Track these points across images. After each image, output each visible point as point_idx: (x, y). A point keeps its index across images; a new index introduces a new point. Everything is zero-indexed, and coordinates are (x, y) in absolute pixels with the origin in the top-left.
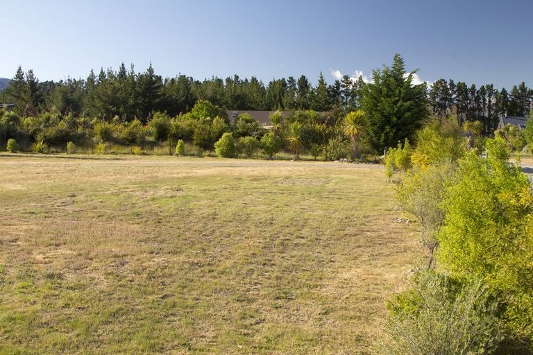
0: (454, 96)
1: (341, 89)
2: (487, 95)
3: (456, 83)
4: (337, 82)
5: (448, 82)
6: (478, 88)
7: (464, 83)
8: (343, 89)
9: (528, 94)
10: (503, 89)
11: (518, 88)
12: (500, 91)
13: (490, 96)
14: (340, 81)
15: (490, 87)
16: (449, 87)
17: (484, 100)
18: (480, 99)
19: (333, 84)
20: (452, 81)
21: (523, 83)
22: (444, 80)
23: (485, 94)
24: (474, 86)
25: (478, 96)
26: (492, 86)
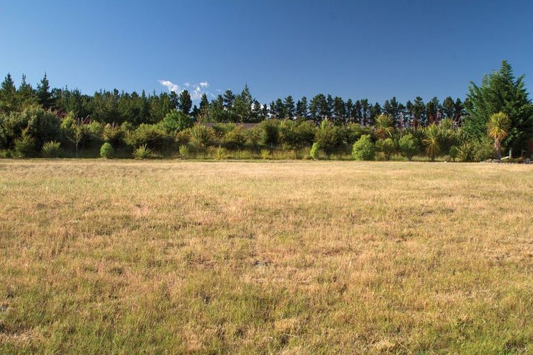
0: (332, 110)
1: (224, 103)
2: (362, 109)
3: (333, 98)
4: (220, 96)
5: (327, 98)
6: (354, 103)
7: (341, 99)
8: (226, 104)
9: (399, 108)
10: (377, 104)
11: (390, 102)
12: (374, 105)
13: (365, 110)
14: (223, 96)
15: (365, 102)
16: (327, 101)
17: (360, 113)
18: (356, 113)
19: (216, 99)
20: (330, 96)
21: (394, 98)
22: (322, 95)
23: (360, 108)
24: (350, 101)
25: (355, 110)
26: (367, 100)
